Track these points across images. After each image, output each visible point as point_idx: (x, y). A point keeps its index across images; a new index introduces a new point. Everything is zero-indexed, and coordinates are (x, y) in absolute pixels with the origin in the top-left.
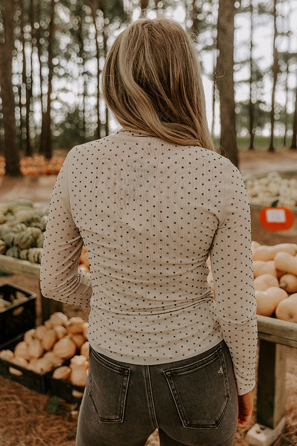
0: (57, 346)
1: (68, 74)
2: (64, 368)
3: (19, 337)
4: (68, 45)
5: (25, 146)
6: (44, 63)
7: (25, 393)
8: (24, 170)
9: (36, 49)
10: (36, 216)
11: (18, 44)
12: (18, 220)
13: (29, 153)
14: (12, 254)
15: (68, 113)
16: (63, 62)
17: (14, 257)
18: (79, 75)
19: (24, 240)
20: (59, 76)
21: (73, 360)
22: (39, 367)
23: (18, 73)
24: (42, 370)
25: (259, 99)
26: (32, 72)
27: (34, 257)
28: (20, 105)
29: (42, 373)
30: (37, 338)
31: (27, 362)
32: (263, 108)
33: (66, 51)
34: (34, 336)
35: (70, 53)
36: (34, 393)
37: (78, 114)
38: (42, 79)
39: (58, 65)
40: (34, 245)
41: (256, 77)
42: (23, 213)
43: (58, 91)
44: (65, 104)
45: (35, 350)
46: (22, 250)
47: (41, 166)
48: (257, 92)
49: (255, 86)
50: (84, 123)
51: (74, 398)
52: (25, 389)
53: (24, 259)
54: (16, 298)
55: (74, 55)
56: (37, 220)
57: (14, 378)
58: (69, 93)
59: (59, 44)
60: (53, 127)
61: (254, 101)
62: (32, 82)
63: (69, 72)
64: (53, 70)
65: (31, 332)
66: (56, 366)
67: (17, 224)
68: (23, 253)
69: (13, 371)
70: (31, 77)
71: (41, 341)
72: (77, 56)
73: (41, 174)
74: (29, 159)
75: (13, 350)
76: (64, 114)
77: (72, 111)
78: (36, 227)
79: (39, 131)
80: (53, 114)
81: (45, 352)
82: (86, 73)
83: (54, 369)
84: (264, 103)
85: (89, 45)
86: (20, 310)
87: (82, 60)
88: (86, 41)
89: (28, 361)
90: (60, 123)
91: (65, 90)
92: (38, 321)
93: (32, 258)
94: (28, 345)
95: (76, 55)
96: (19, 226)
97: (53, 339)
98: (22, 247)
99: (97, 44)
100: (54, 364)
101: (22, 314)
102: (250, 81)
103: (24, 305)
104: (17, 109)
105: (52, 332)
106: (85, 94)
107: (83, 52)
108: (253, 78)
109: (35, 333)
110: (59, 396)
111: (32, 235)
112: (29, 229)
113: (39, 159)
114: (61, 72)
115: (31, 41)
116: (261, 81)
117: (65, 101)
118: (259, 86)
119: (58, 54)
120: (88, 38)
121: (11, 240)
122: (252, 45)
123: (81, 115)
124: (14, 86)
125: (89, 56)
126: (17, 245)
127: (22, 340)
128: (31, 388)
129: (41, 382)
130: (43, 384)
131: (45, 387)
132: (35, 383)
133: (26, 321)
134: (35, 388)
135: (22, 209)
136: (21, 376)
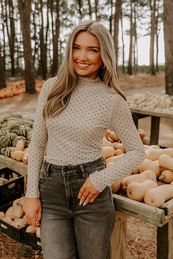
3: (10, 203)
7: (8, 241)
19: (4, 141)
22: (18, 224)
24: (19, 226)
30: (20, 204)
33: (70, 9)
35: (73, 10)
36: (14, 241)
40: (11, 145)
42: (12, 122)
45: (18, 213)
51: (37, 245)
52: (9, 238)
53: (2, 154)
56: (17, 128)
57: (3, 230)
63: (73, 23)
68: (3, 150)
69: (2, 226)
71: (22, 206)
75: (5, 212)
78: (14, 132)
83: (27, 226)
86: (13, 185)
89: (13, 220)
93: (6, 154)
94: (14, 209)
95: (77, 11)
103: (15, 182)
109: (19, 201)
110: (28, 244)
111: (10, 138)
112: (9, 134)
114: (68, 23)
119: (66, 12)
127: (11, 205)
128: (12, 238)
129: (18, 234)
130: (19, 236)
131: (21, 238)
132: (15, 235)
133: (17, 193)
134: (14, 238)
135: (13, 120)
136: (7, 229)
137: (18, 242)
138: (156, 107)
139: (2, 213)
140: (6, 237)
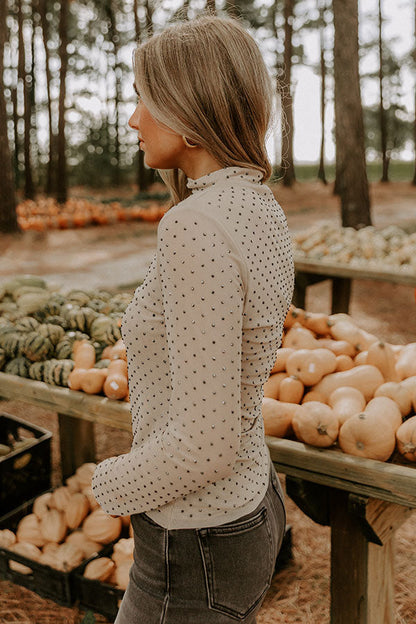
0: (90, 521)
1: (92, 68)
2: (104, 560)
3: (25, 505)
4: (91, 22)
5: (23, 183)
6: (52, 51)
8: (23, 222)
9: (39, 30)
10: (53, 304)
11: (12, 23)
12: (23, 311)
13: (30, 194)
14: (15, 369)
15: (91, 129)
16: (83, 50)
17: (19, 374)
18: (108, 70)
19: (36, 345)
20: (77, 72)
21: (117, 547)
22: (60, 559)
23: (11, 68)
24: (65, 564)
25: (394, 102)
26: (33, 65)
27: (53, 375)
28: (15, 118)
29: (64, 570)
30: (55, 508)
31: (38, 550)
32: (400, 116)
33: (86, 32)
34: (50, 504)
35: (93, 34)
36: (53, 604)
37: (107, 129)
38: (49, 77)
39: (76, 53)
40: (53, 354)
41: (389, 68)
42: (30, 299)
43: (74, 94)
44: (86, 115)
45: (53, 529)
46: (32, 362)
47: (50, 215)
48: (390, 92)
49: (388, 83)
50: (118, 144)
52: (37, 597)
53: (36, 379)
54: (17, 438)
55: (100, 39)
56: (55, 311)
57: (19, 579)
58: (93, 98)
59: (77, 22)
60: (68, 152)
61: (386, 106)
62: (34, 80)
63: (93, 64)
64: (67, 63)
65: (45, 498)
66: (89, 557)
67: (21, 317)
68: (35, 368)
69: (15, 566)
70: (32, 73)
71: (62, 513)
72: (105, 39)
73: (50, 227)
74: (31, 204)
75: (15, 531)
76: (84, 130)
77: (98, 125)
78: (54, 322)
79: (45, 159)
80: (67, 131)
81: (69, 532)
82: (119, 66)
83: (86, 562)
84: (403, 109)
85: (123, 23)
86: (26, 459)
87: (113, 45)
88: (119, 16)
89: (41, 548)
90: (79, 145)
91: (86, 93)
92: (55, 478)
93: (51, 377)
94: (39, 521)
95: (102, 37)
96: (26, 321)
97: (82, 510)
98: (33, 359)
99: (136, 19)
100: (84, 553)
101: (28, 467)
102: (380, 75)
103: (32, 450)
104: (10, 124)
105: (80, 497)
106: (118, 100)
107: (114, 34)
108: (384, 70)
109: (52, 499)
110: (96, 611)
111: (48, 337)
112: (44, 327)
113: (46, 203)
114: (81, 65)
115: (32, 18)
116: (398, 75)
117: (86, 109)
118: (394, 82)
119: (75, 38)
120: (123, 12)
121: (13, 346)
122: (381, 19)
123: (112, 132)
124: (5, 87)
125: (123, 38)
126: (24, 355)
127: (30, 511)
128: (46, 598)
129: (64, 586)
130: (67, 589)
131: (71, 594)
132: (54, 588)
133: (34, 478)
134: (53, 596)
135: (28, 292)
136: (29, 575)
137: (64, 606)
138: (351, 256)
139: (8, 534)
140: (29, 596)
